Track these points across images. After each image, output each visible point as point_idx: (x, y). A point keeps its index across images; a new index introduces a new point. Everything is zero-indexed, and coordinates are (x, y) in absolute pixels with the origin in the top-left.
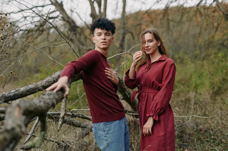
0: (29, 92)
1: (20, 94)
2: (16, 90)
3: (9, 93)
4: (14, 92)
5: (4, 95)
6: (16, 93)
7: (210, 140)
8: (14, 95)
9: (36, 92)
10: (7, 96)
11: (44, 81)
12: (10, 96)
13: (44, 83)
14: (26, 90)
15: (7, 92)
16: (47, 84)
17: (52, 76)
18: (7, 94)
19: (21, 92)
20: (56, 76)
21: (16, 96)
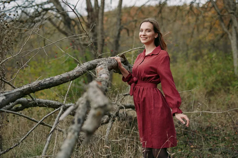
0: (62, 81)
1: (55, 83)
2: (51, 78)
3: (44, 81)
4: (49, 80)
5: (40, 82)
6: (51, 81)
7: (213, 138)
8: (49, 83)
9: (69, 81)
10: (43, 84)
11: (75, 70)
12: (45, 84)
13: (75, 73)
14: (60, 79)
15: (42, 80)
16: (78, 74)
17: (81, 66)
18: (42, 82)
19: (55, 81)
20: (85, 67)
21: (51, 84)
